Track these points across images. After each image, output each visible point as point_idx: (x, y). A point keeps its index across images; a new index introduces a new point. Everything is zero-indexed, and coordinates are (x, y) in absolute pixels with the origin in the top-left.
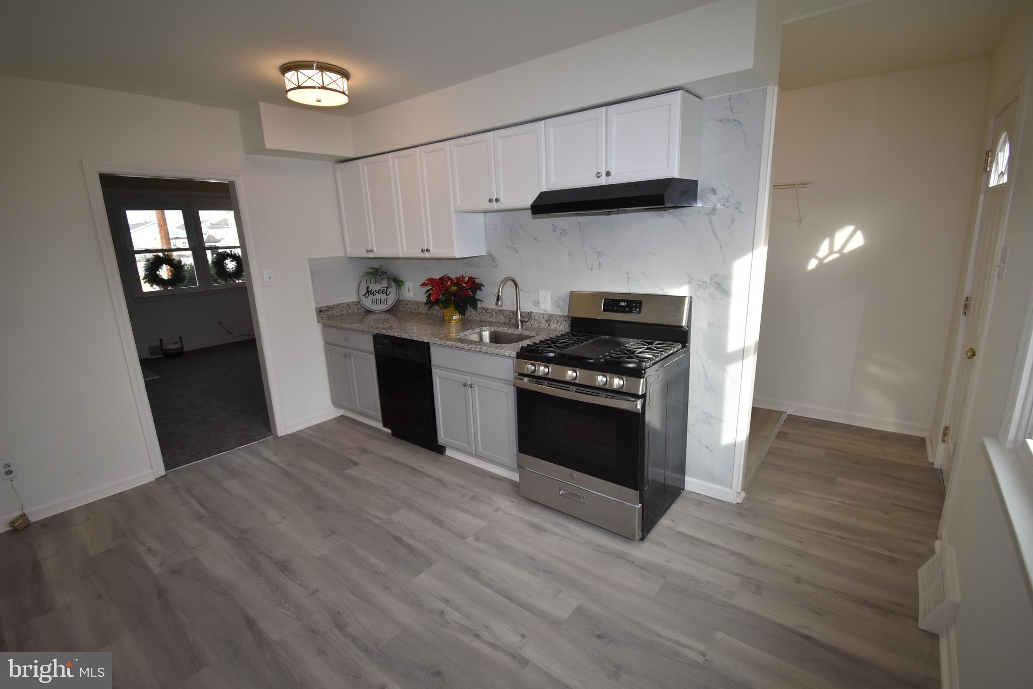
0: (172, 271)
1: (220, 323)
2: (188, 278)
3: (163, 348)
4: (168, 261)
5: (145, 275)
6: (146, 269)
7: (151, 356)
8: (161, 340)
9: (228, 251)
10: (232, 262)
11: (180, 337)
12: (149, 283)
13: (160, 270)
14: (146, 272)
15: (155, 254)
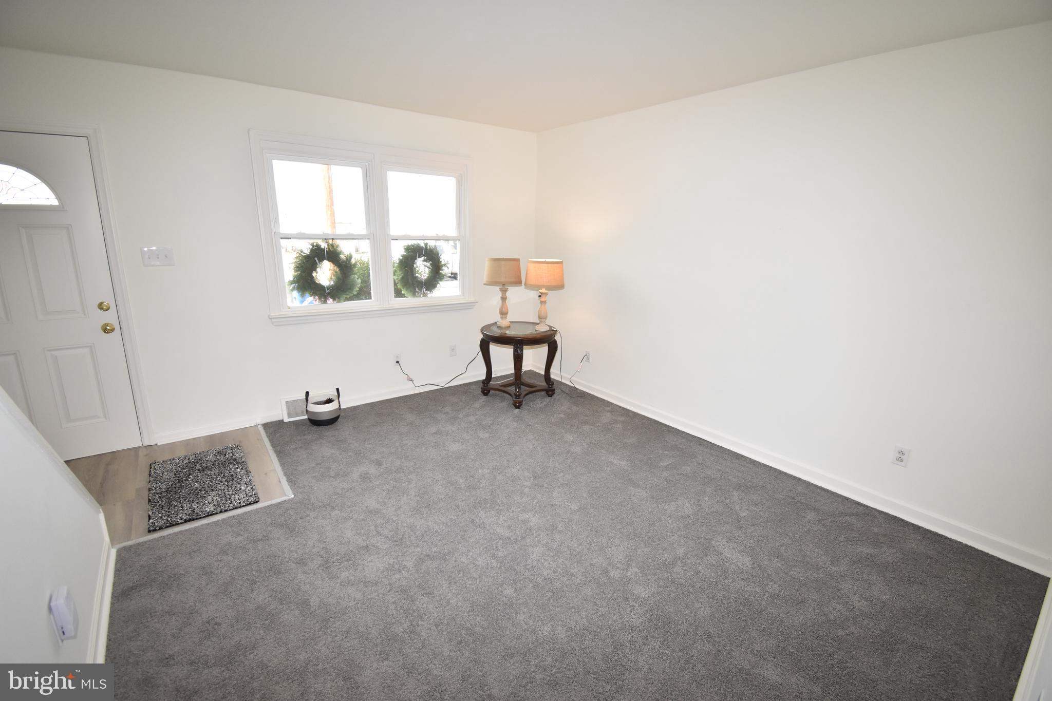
0: (336, 272)
1: (398, 362)
2: (359, 286)
3: (308, 409)
4: (333, 255)
5: (295, 277)
6: (297, 267)
7: (289, 417)
8: (307, 393)
9: (422, 243)
10: (425, 263)
11: (338, 390)
12: (299, 292)
13: (318, 270)
14: (296, 271)
15: (312, 241)
